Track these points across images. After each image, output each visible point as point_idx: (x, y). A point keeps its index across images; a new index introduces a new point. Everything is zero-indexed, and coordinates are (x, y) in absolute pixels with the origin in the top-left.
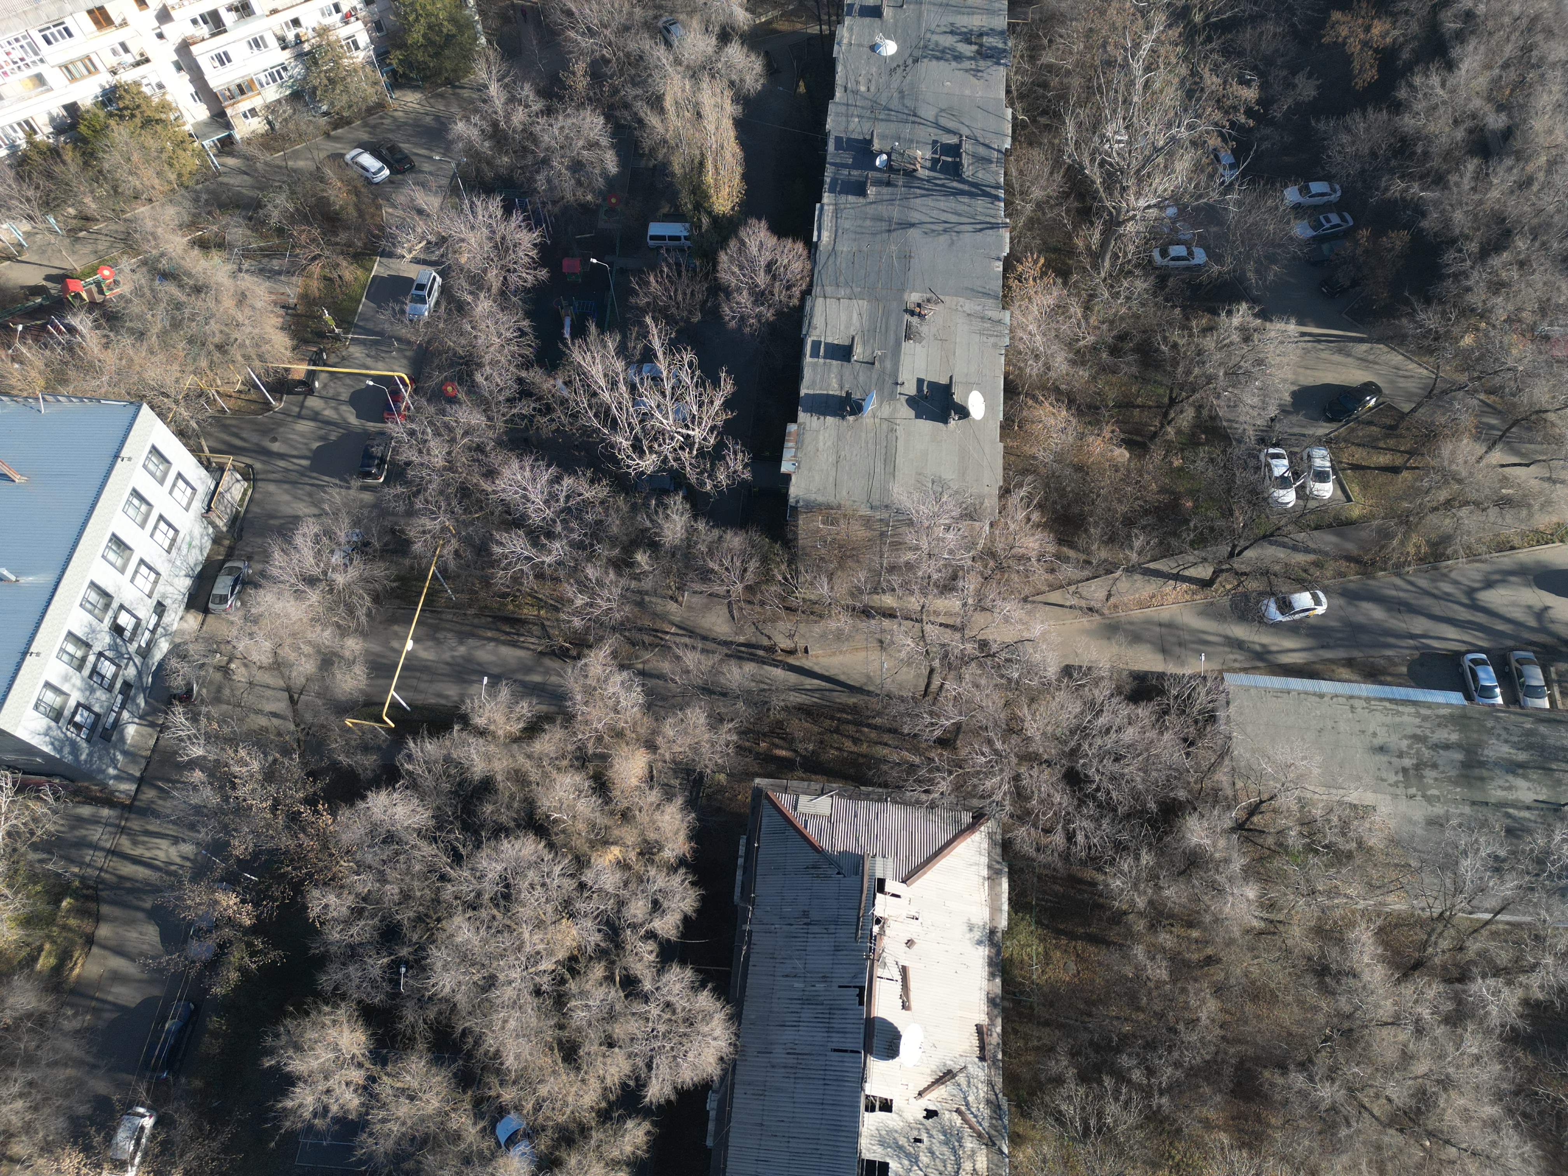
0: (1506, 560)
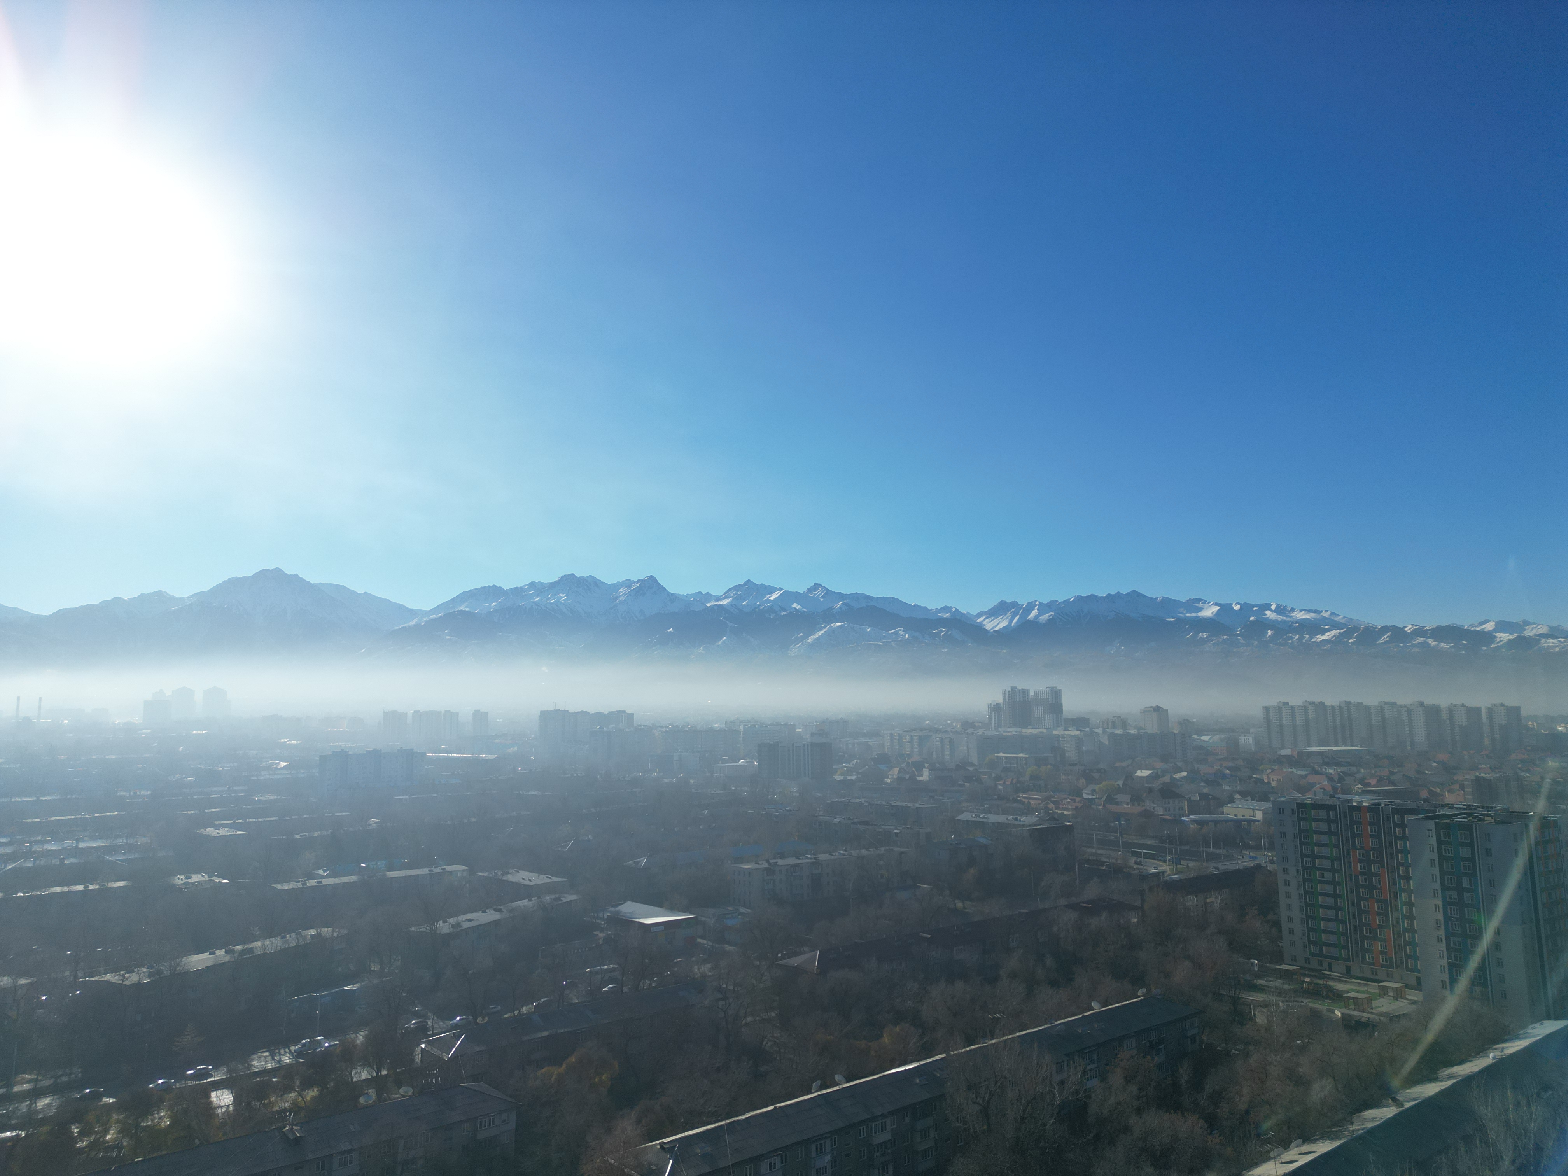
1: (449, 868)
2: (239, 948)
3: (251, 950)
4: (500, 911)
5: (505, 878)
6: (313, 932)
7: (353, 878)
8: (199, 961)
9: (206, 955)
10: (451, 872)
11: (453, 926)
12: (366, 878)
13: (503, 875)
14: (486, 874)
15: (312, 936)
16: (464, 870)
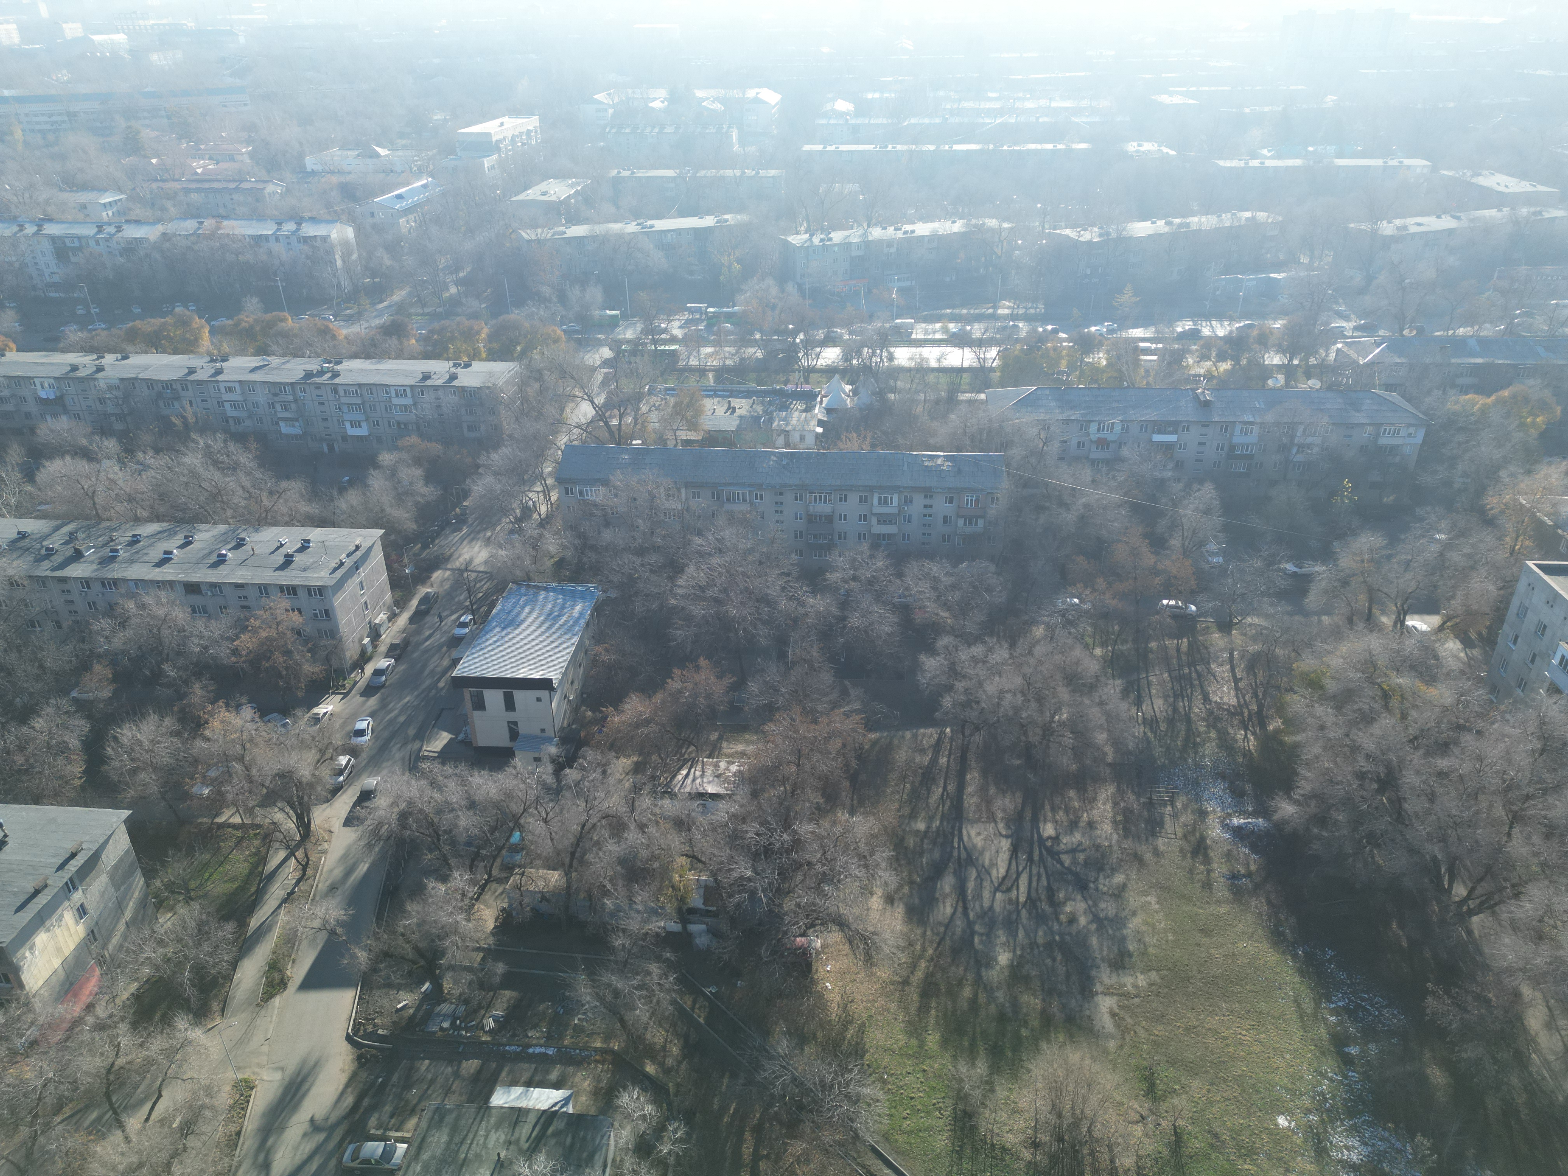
0: (248, 1143)
1: (1407, 162)
2: (1177, 221)
3: (1188, 225)
4: (1458, 218)
5: (1474, 180)
6: (1248, 214)
7: (1298, 162)
8: (1141, 229)
9: (1148, 224)
10: (1409, 167)
11: (1398, 228)
12: (1311, 163)
13: (1472, 176)
14: (1451, 173)
15: (1247, 219)
16: (1424, 166)
